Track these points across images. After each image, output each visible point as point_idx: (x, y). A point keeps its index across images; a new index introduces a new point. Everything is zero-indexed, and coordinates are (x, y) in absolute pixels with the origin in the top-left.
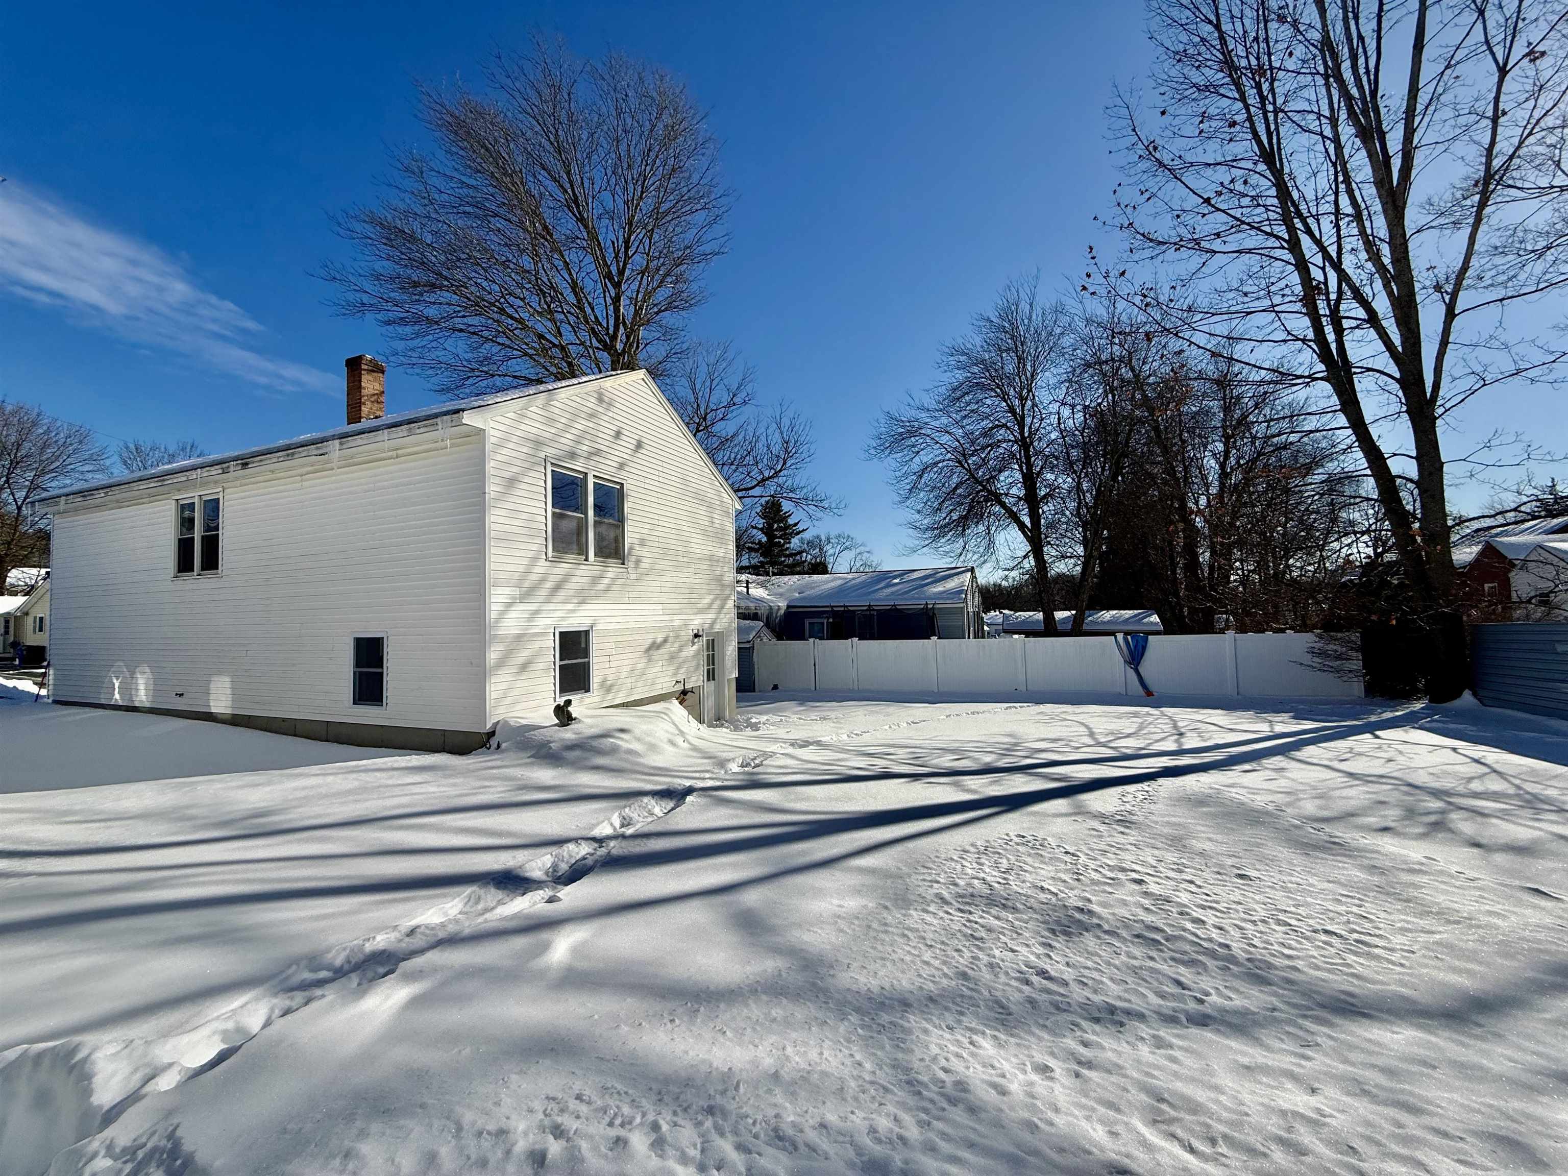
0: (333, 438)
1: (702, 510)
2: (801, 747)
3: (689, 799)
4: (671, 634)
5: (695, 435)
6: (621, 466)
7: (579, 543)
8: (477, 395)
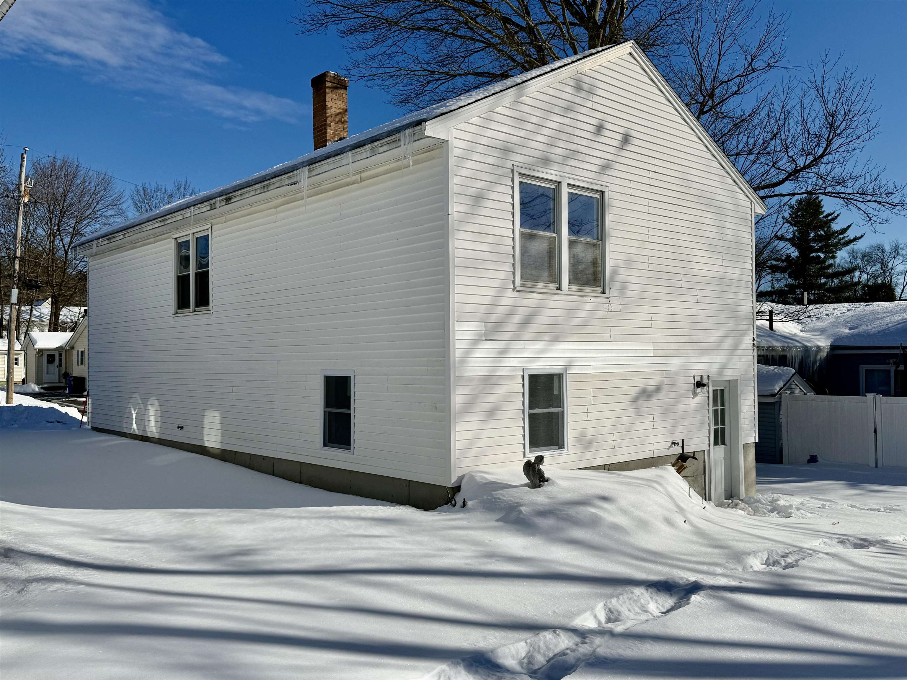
0: (302, 165)
1: (709, 218)
2: (857, 546)
3: (695, 598)
4: (666, 381)
5: (698, 118)
6: (605, 167)
7: (550, 267)
8: (438, 102)
